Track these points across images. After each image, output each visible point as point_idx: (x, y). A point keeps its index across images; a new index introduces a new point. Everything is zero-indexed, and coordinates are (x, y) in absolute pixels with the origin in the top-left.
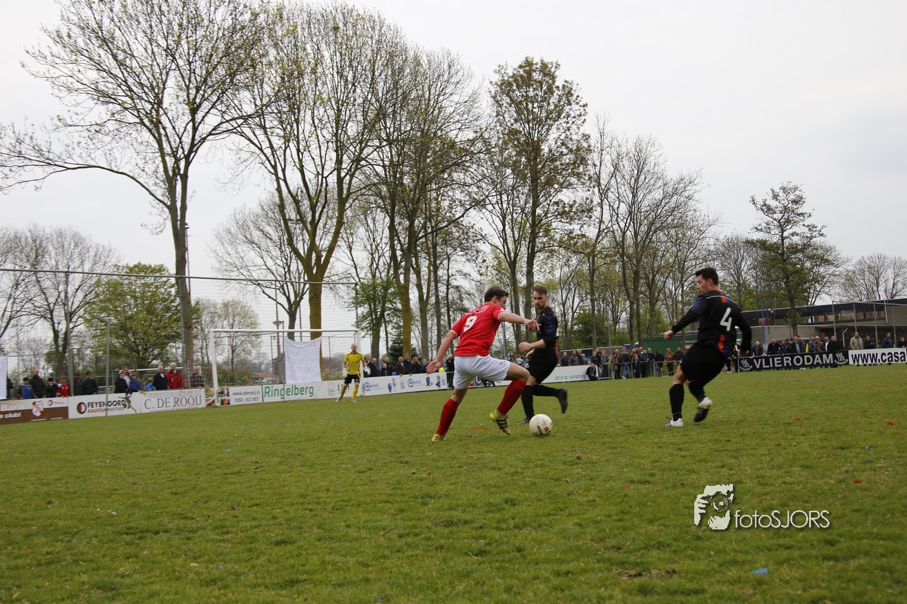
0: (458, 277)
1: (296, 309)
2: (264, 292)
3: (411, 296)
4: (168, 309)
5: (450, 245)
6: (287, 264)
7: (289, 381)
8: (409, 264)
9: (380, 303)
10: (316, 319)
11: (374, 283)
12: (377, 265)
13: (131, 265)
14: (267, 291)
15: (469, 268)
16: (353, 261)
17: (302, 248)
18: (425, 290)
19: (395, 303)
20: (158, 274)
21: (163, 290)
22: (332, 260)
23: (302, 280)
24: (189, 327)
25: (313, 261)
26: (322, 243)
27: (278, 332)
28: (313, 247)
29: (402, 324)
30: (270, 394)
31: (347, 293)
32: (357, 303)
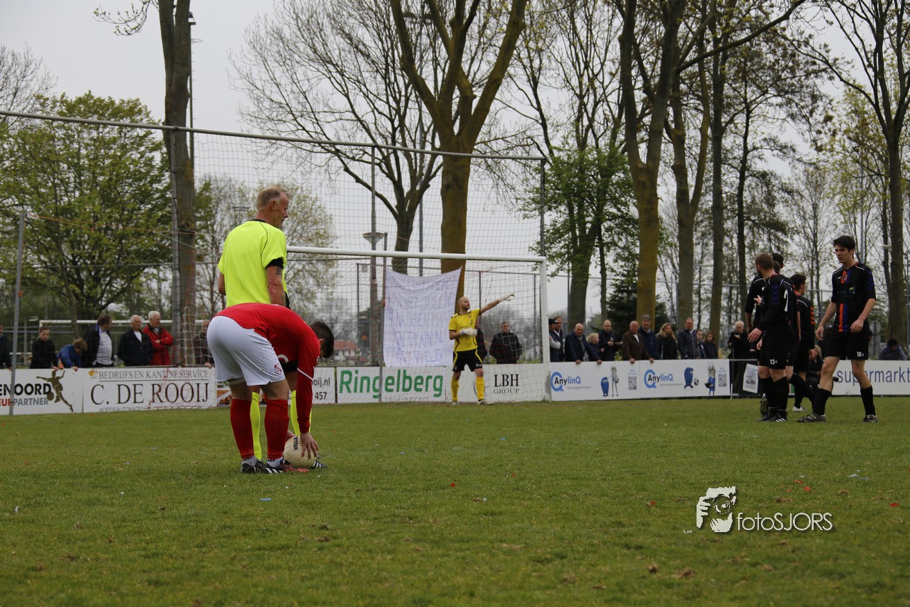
0: (767, 153)
1: (413, 210)
2: (347, 170)
3: (661, 191)
4: (144, 196)
5: (754, 81)
6: (398, 111)
7: (392, 361)
8: (660, 119)
9: (592, 203)
10: (454, 233)
11: (582, 159)
12: (591, 120)
13: (72, 97)
14: (354, 167)
15: (792, 133)
16: (539, 109)
17: (431, 77)
18: (691, 181)
19: (625, 204)
20: (127, 121)
21: (136, 156)
22: (495, 106)
23: (428, 148)
24: (188, 236)
25: (455, 107)
26: (475, 67)
27: (374, 257)
28: (455, 76)
29: (637, 251)
30: (352, 386)
31: (520, 179)
32: (543, 202)
